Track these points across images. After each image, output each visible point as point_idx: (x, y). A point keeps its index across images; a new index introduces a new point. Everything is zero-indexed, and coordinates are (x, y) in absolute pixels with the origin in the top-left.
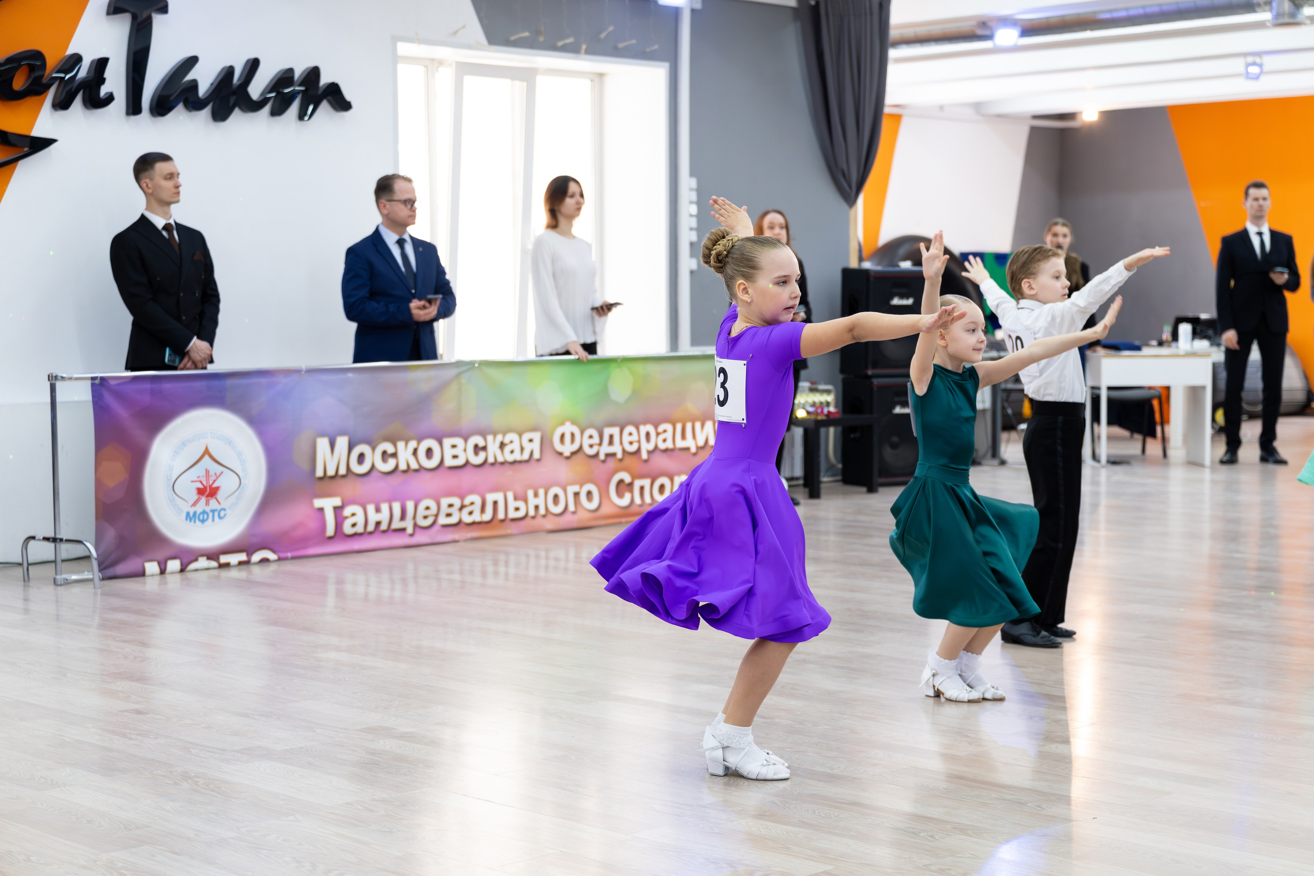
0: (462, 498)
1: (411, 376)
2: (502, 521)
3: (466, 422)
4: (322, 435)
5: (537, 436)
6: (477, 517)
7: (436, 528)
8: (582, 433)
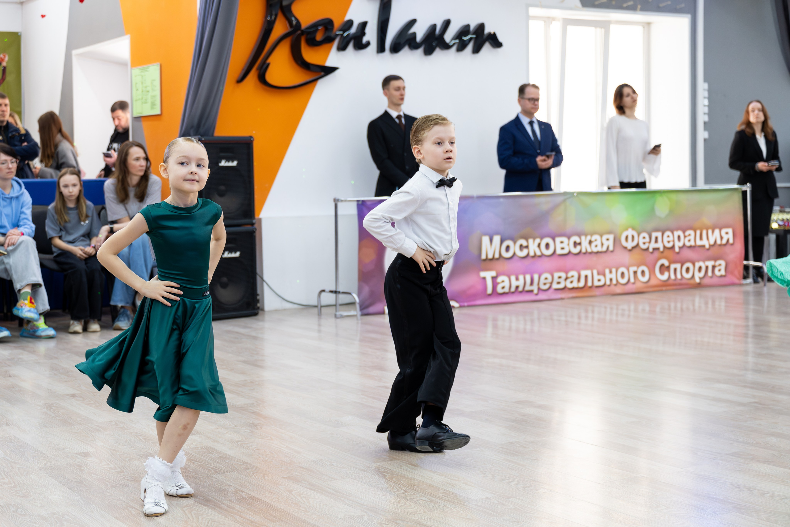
0: (567, 273)
1: (537, 200)
2: (590, 287)
3: (569, 229)
4: (485, 234)
5: (611, 237)
6: (575, 285)
7: (551, 291)
8: (639, 235)
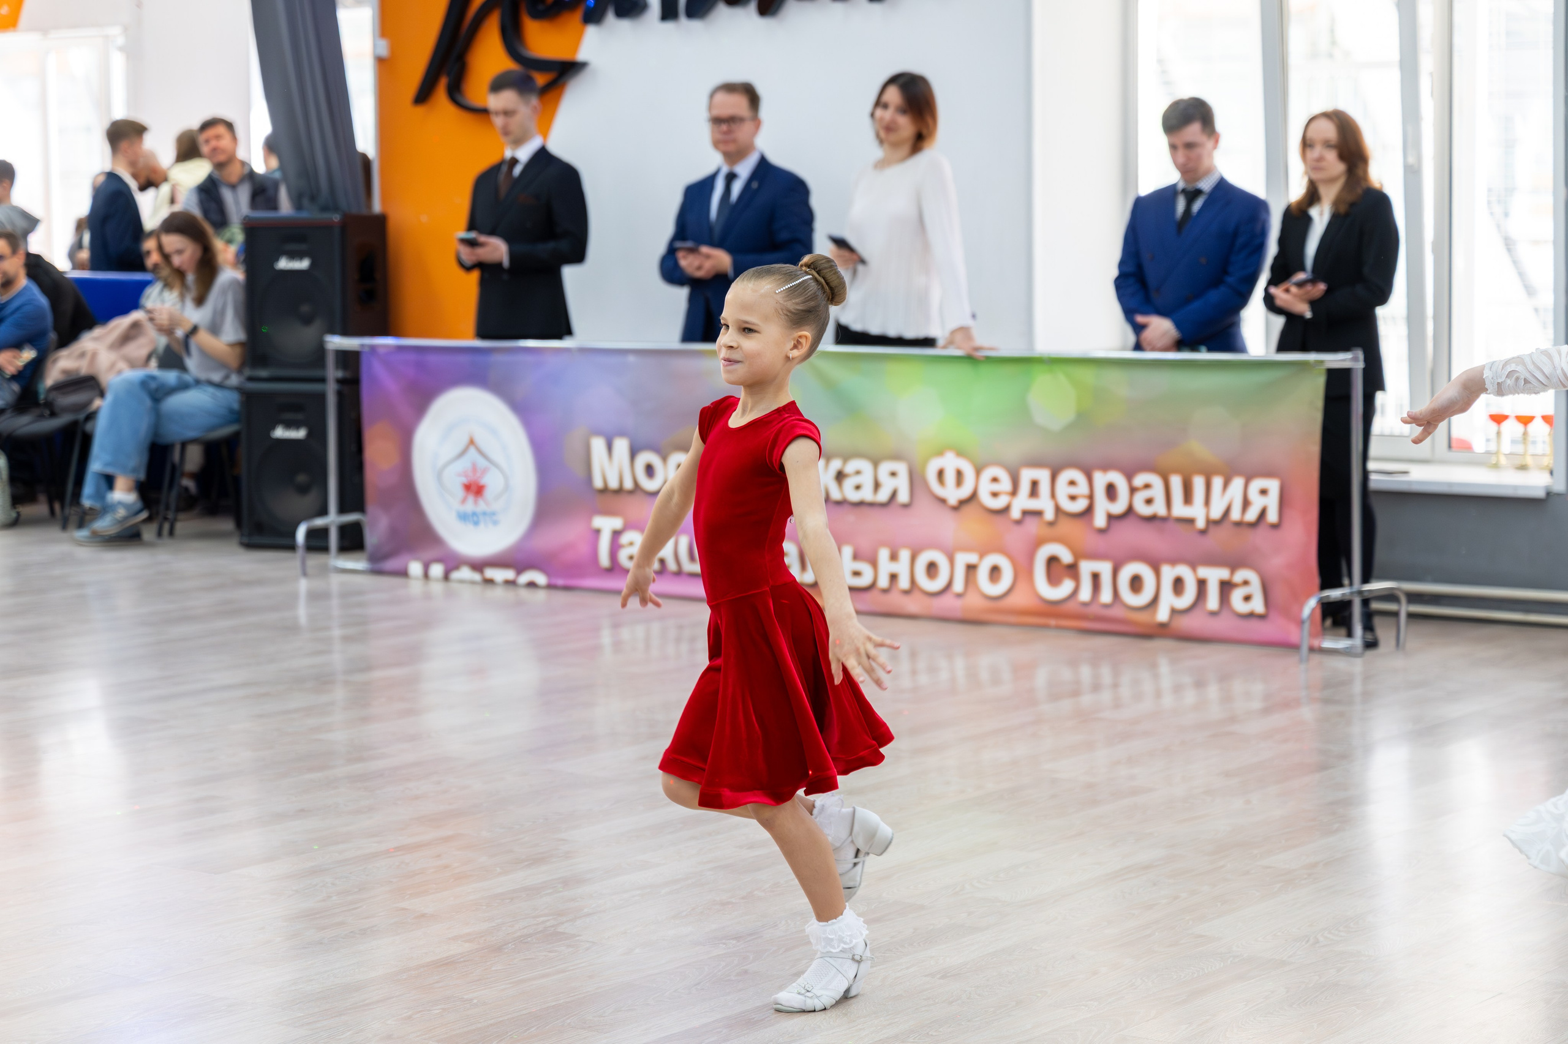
1: (706, 364)
4: (598, 433)
8: (978, 472)
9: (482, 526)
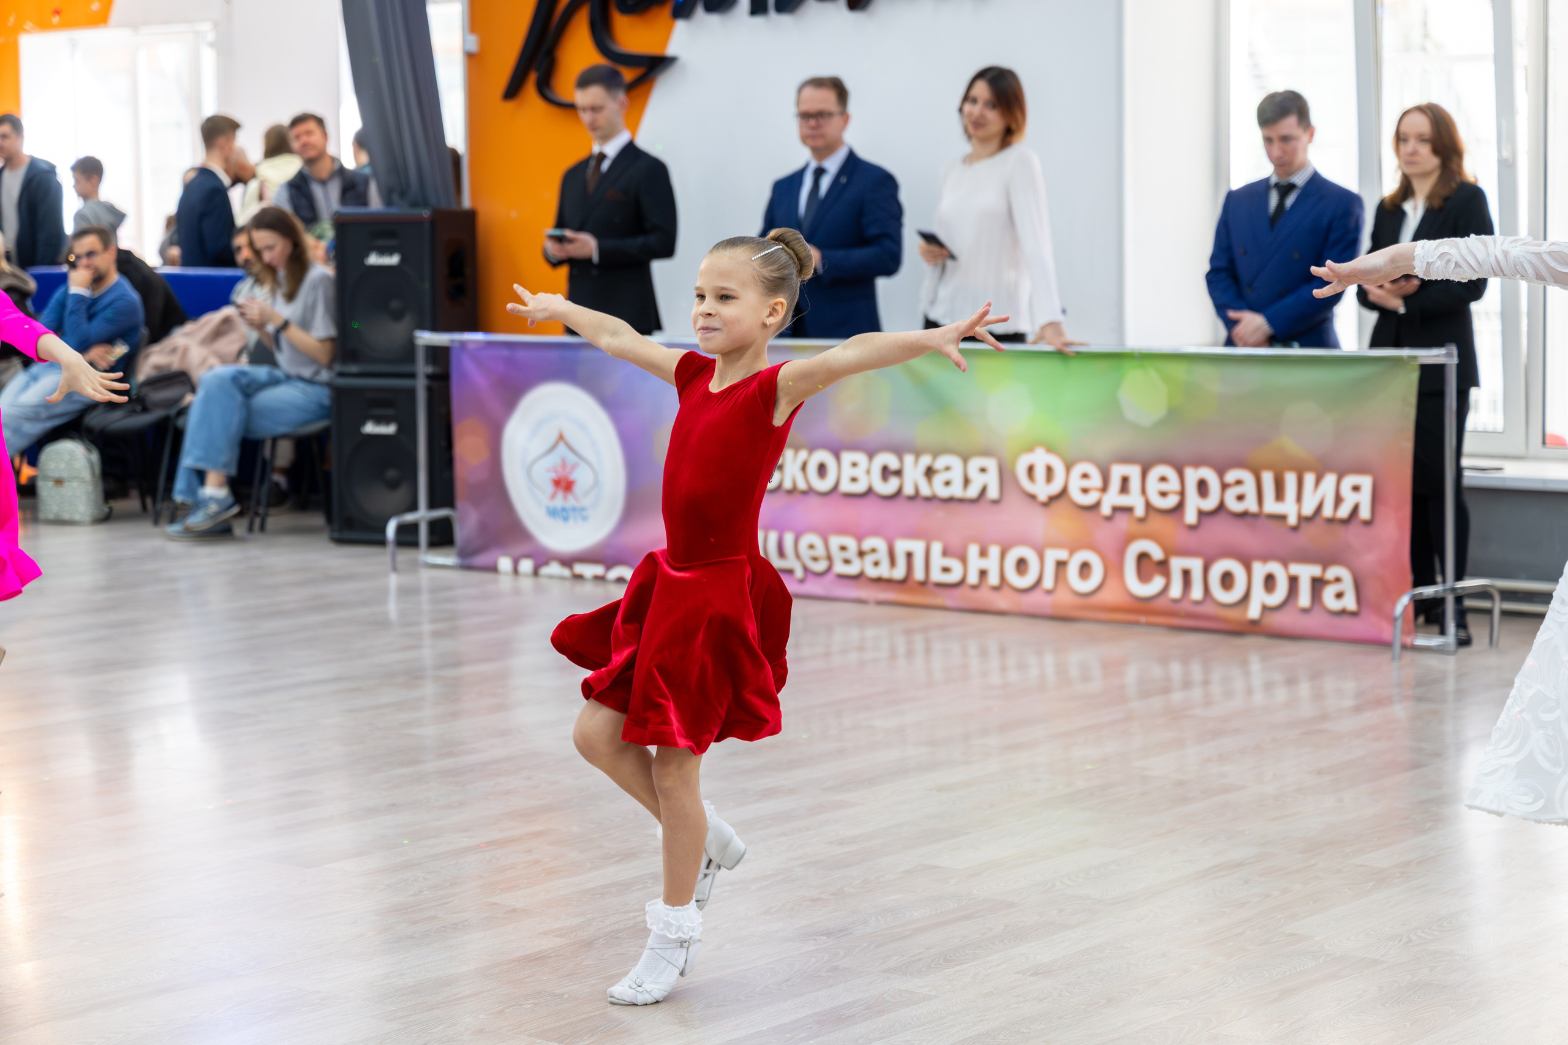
0: (859, 539)
2: (923, 584)
3: (874, 432)
5: (991, 464)
6: (884, 571)
7: (829, 577)
8: (1068, 468)
9: (571, 522)
